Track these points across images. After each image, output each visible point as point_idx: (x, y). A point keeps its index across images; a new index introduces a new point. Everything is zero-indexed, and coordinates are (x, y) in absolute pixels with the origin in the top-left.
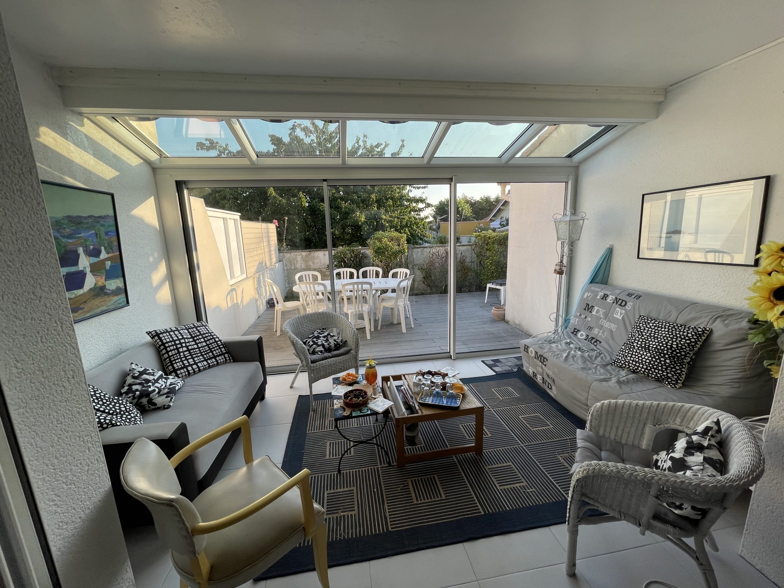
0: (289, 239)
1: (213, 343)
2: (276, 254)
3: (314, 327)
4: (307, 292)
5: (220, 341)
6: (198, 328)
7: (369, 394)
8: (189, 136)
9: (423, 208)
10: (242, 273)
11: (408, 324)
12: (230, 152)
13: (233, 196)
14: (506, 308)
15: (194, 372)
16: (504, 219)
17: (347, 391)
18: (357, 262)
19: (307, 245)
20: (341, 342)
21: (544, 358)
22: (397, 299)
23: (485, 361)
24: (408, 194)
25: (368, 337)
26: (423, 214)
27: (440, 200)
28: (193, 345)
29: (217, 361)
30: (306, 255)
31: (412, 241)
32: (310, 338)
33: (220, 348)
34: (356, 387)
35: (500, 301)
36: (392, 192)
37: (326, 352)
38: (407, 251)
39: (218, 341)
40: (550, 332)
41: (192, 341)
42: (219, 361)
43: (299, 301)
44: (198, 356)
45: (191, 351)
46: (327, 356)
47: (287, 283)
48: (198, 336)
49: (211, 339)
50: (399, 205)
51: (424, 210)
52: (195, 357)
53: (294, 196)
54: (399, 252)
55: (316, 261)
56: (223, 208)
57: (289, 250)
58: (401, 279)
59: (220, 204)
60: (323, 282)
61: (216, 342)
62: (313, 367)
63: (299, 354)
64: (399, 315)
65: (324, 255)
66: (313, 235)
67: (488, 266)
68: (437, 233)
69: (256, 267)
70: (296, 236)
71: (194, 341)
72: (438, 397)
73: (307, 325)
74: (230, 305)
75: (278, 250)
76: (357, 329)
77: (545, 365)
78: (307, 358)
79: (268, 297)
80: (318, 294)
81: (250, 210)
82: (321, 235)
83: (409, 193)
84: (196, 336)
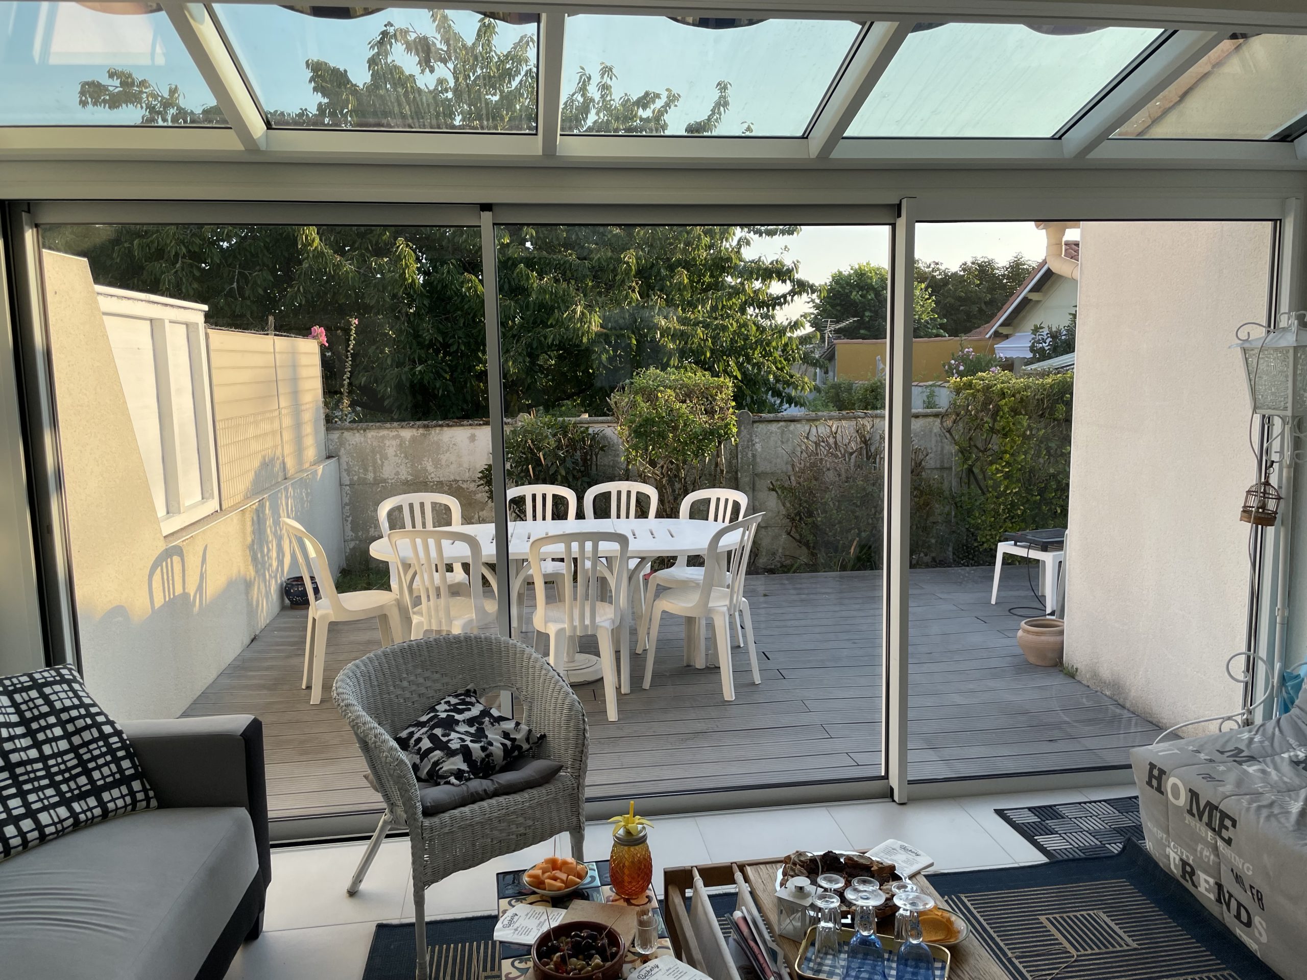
0: (360, 387)
1: (94, 740)
2: (316, 432)
3: (438, 686)
4: (413, 561)
5: (118, 733)
6: (47, 690)
7: (625, 940)
8: (53, 61)
9: (784, 296)
10: (207, 495)
11: (741, 671)
12: (182, 113)
13: (186, 247)
14: (1069, 624)
15: (25, 844)
16: (1046, 331)
17: (545, 928)
18: (575, 463)
19: (416, 406)
20: (527, 740)
21: (1224, 816)
22: (707, 588)
23: (1009, 813)
24: (738, 252)
25: (612, 714)
26: (782, 316)
27: (835, 271)
28: (25, 749)
29: (102, 804)
30: (413, 439)
31: (749, 399)
32: (422, 725)
33: (117, 761)
34: (577, 912)
35: (1041, 600)
36: (688, 244)
37: (477, 777)
38: (735, 430)
39: (111, 735)
40: (1229, 718)
41: (23, 736)
42: (111, 806)
43: (388, 588)
44: (42, 788)
45: (19, 770)
46: (480, 790)
47: (348, 526)
48: (44, 716)
49: (87, 727)
50: (709, 287)
51: (785, 302)
52: (30, 792)
53: (380, 252)
54: (712, 433)
55: (444, 458)
56: (153, 287)
57: (361, 421)
58: (720, 525)
59: (145, 273)
60: (469, 529)
61: (104, 737)
62: (432, 829)
63: (384, 780)
64: (712, 640)
65: (473, 438)
66: (437, 373)
67: (996, 485)
68: (826, 372)
69: (251, 475)
70: (384, 377)
71: (31, 733)
72: (866, 956)
73: (412, 678)
74: (159, 601)
75: (322, 422)
76: (573, 686)
77: (1229, 842)
78: (410, 799)
79: (287, 573)
80: (450, 568)
81: (242, 295)
82: (463, 373)
83: (743, 250)
84: (35, 719)
